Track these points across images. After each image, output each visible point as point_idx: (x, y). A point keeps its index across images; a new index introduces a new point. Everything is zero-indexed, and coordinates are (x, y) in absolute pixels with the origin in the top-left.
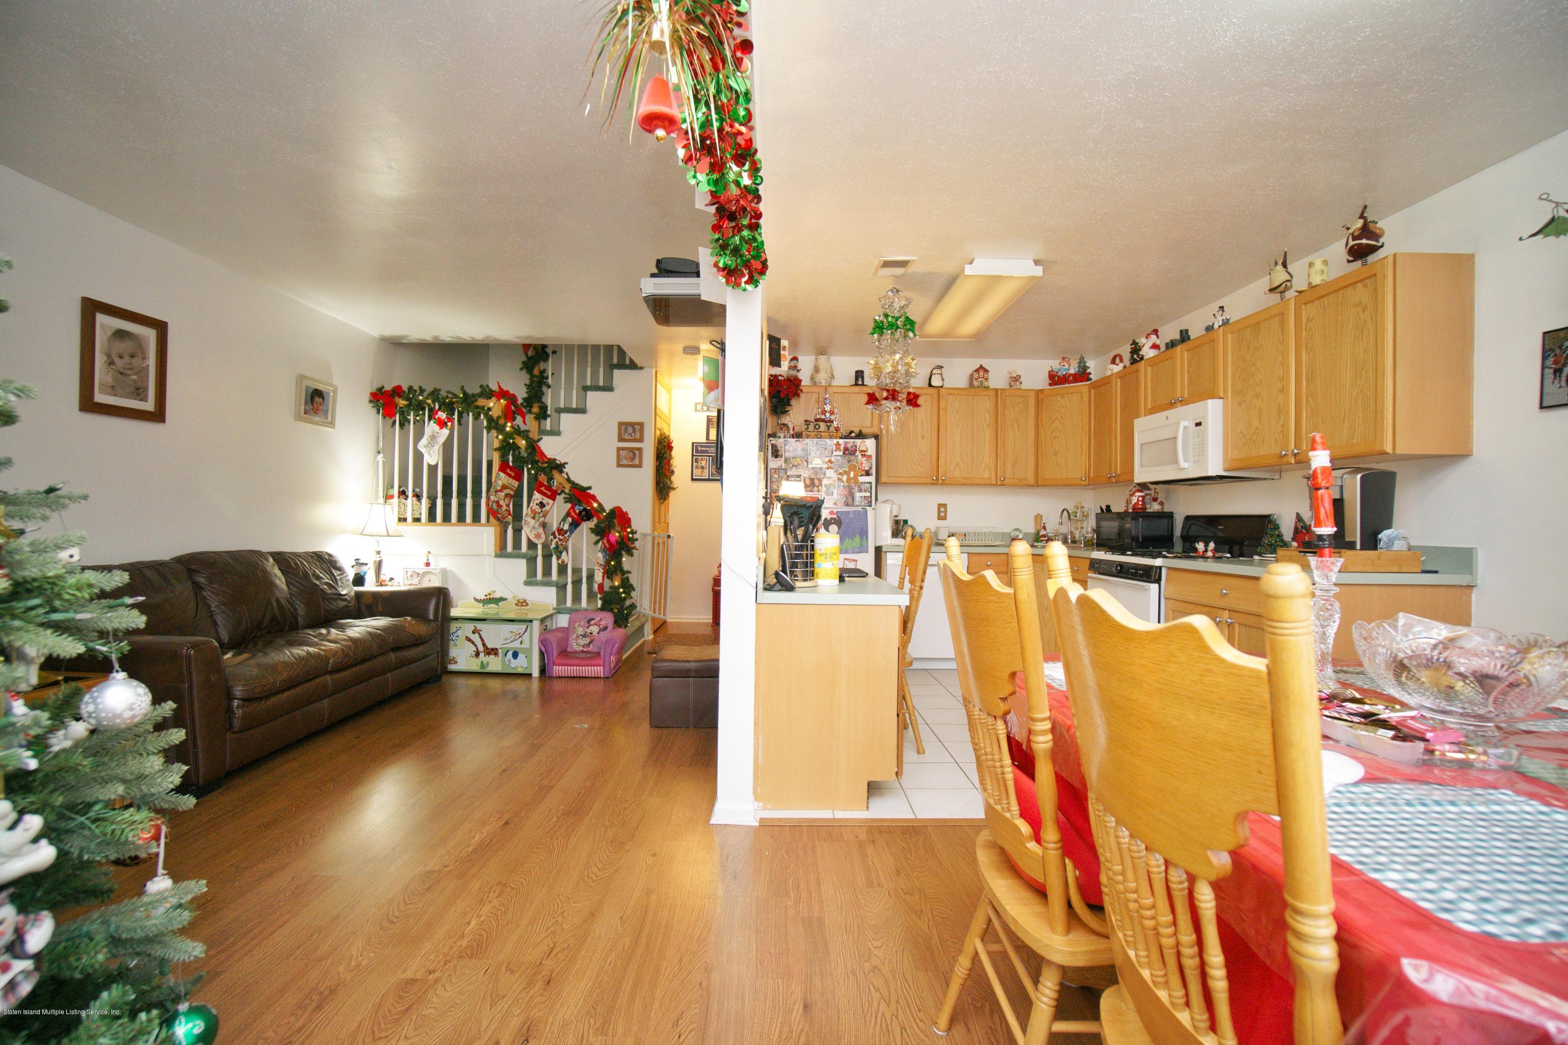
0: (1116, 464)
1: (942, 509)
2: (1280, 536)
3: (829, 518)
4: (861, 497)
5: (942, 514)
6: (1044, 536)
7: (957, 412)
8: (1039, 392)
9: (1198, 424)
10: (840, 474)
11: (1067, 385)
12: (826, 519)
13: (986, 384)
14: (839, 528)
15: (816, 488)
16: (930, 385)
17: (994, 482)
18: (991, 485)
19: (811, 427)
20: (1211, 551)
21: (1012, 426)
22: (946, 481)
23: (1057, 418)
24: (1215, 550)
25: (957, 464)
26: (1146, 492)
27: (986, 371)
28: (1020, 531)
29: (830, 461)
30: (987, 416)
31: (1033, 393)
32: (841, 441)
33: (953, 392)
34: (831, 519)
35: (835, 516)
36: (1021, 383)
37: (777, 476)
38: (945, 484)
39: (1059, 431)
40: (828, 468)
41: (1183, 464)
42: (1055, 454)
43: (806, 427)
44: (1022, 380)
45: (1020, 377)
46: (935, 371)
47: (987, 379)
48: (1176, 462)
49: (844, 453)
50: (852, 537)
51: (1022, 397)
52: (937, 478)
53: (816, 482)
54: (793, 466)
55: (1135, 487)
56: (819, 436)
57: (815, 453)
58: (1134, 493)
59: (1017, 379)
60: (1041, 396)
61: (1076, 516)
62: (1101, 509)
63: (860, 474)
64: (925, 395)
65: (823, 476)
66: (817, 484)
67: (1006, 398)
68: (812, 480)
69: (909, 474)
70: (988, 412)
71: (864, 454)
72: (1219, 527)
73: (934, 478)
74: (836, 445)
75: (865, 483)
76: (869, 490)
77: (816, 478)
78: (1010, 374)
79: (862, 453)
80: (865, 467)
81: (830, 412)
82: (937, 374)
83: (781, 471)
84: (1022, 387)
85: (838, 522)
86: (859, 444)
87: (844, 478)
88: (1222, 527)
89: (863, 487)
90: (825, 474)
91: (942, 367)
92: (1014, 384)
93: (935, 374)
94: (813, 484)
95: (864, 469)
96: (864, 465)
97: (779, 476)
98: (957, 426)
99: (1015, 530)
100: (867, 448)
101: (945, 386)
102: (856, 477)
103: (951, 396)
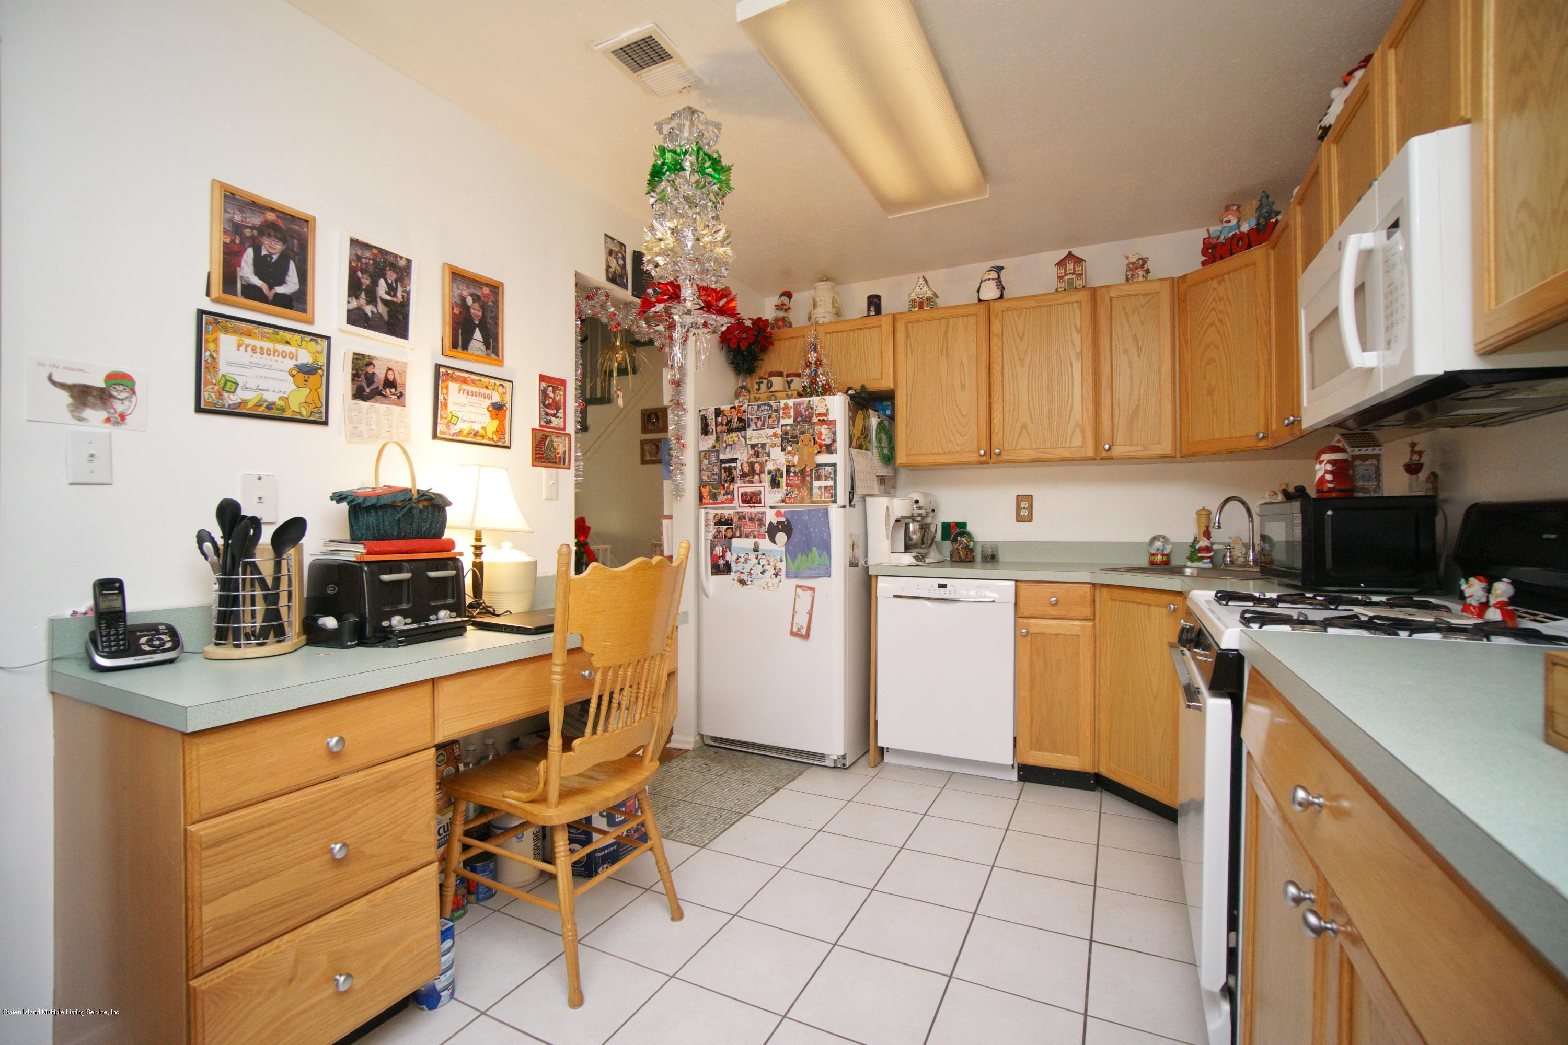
0: (1298, 394)
1: (1024, 504)
3: (775, 522)
4: (820, 488)
5: (1024, 513)
6: (1208, 549)
7: (1021, 338)
8: (1179, 282)
10: (789, 453)
11: (1233, 257)
12: (771, 523)
13: (1078, 283)
14: (789, 537)
15: (757, 477)
16: (980, 301)
17: (1090, 453)
18: (1086, 459)
19: (764, 386)
21: (1126, 351)
22: (1004, 457)
23: (1212, 324)
25: (1024, 427)
27: (1078, 261)
28: (1165, 540)
29: (775, 435)
30: (1077, 339)
31: (1166, 285)
32: (793, 402)
33: (1015, 304)
34: (779, 523)
35: (783, 519)
36: (1148, 271)
37: (707, 462)
38: (1002, 462)
39: (1217, 347)
40: (771, 446)
41: (1359, 358)
42: (1210, 392)
44: (1149, 265)
45: (1145, 261)
46: (986, 277)
47: (1081, 274)
49: (795, 421)
50: (806, 549)
52: (989, 452)
53: (757, 467)
54: (728, 445)
56: (773, 398)
57: (756, 424)
59: (1138, 266)
60: (1184, 287)
62: (1286, 494)
63: (816, 452)
64: (965, 318)
65: (767, 458)
66: (758, 471)
67: (1115, 301)
68: (751, 465)
69: (942, 449)
70: (1079, 331)
71: (823, 420)
72: (1545, 536)
73: (982, 452)
74: (784, 409)
75: (826, 465)
76: (832, 476)
77: (757, 462)
78: (1127, 258)
79: (821, 418)
80: (824, 440)
81: (816, 363)
82: (989, 279)
83: (711, 454)
84: (1150, 276)
85: (786, 527)
86: (816, 404)
87: (796, 460)
88: (1553, 536)
89: (823, 472)
90: (769, 455)
91: (1003, 268)
92: (1133, 275)
93: (985, 280)
94: (753, 472)
95: (823, 442)
96: (823, 437)
97: (709, 463)
98: (1022, 361)
99: (1155, 538)
100: (828, 410)
101: (1005, 296)
102: (812, 456)
103: (1010, 313)
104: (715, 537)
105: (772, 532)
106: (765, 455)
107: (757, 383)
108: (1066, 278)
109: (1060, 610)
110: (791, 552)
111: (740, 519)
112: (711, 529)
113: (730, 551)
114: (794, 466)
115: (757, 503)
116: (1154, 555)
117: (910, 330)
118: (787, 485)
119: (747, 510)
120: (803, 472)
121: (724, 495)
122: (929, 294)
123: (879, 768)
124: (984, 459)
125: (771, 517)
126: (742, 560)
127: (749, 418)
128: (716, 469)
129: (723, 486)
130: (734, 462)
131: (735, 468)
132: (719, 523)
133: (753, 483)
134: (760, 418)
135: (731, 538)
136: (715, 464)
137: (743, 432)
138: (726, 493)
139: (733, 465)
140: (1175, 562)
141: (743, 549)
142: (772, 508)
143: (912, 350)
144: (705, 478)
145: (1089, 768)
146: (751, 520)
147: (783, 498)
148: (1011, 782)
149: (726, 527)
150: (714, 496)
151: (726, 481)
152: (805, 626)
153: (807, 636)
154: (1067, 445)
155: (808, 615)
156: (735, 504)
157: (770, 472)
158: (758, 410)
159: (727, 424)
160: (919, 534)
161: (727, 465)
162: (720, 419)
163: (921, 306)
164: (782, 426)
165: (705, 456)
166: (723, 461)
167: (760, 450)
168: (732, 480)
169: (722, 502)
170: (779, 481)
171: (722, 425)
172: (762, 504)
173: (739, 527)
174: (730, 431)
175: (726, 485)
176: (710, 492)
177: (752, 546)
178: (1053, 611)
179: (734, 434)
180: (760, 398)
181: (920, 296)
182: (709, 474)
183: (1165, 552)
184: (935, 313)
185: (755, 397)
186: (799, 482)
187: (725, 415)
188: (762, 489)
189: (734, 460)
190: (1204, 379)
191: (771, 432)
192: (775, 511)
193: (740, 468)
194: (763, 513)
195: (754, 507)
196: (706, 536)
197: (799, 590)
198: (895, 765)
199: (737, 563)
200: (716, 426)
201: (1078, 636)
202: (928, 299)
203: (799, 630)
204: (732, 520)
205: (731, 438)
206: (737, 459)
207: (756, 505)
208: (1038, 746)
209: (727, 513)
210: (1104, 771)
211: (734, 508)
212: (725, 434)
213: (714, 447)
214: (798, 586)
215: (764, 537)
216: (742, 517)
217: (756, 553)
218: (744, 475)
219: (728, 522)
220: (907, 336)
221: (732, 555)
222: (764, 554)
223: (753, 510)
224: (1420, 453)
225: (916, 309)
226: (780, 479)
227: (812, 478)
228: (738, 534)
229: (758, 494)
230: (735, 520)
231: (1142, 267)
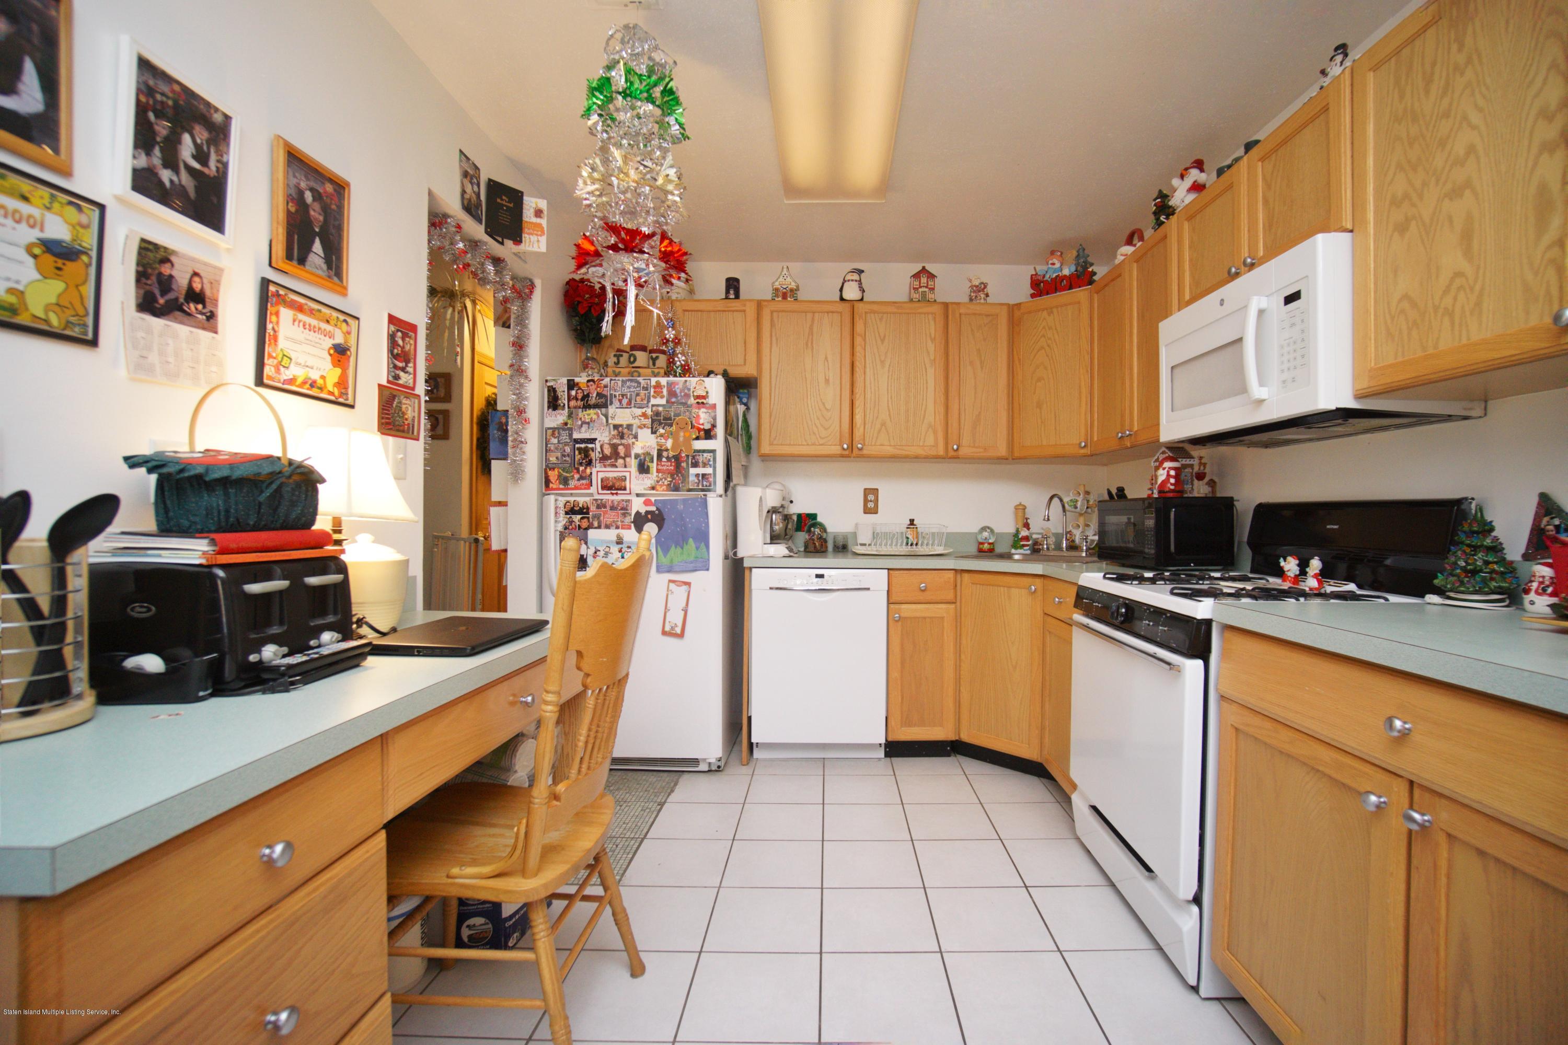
0: (1131, 413)
1: (871, 497)
2: (1496, 548)
3: (643, 511)
4: (697, 475)
5: (870, 505)
6: (1027, 538)
7: (883, 341)
8: (1013, 309)
9: (1291, 299)
10: (661, 435)
11: (1058, 294)
12: (638, 513)
13: (931, 296)
14: (660, 528)
15: (620, 461)
16: (842, 299)
17: (941, 452)
18: (937, 458)
19: (624, 360)
20: (1315, 576)
21: (972, 363)
22: (865, 452)
23: (1042, 348)
24: (1326, 574)
25: (883, 424)
26: (1184, 461)
27: (931, 276)
28: (992, 531)
29: (644, 415)
30: (931, 347)
31: (1005, 309)
32: (664, 381)
33: (875, 307)
34: (647, 512)
35: (653, 508)
36: (987, 295)
37: (555, 441)
38: (863, 456)
39: (1046, 368)
40: (640, 427)
41: (1257, 391)
42: (1040, 406)
43: (615, 359)
44: (989, 290)
45: (985, 286)
46: (849, 277)
47: (933, 289)
48: (1242, 389)
49: (668, 402)
50: (681, 541)
51: (987, 316)
52: (851, 446)
53: (621, 450)
54: (584, 423)
55: (1163, 453)
56: (636, 374)
57: (620, 401)
58: (1162, 463)
59: (980, 289)
60: (1017, 314)
61: (1076, 508)
62: (1110, 493)
63: (694, 437)
64: (830, 314)
65: (634, 440)
66: (622, 454)
67: (963, 317)
68: (614, 447)
69: (806, 441)
70: (933, 340)
71: (703, 403)
72: (1328, 527)
73: (845, 446)
74: (655, 387)
75: (704, 451)
76: (711, 463)
77: (621, 444)
78: (970, 281)
79: (700, 401)
80: (703, 424)
81: (673, 341)
82: (852, 280)
83: (561, 432)
84: (989, 300)
85: (658, 518)
86: (693, 385)
87: (669, 444)
88: (1336, 527)
89: (701, 459)
90: (636, 437)
91: (863, 271)
92: (976, 297)
93: (849, 281)
94: (615, 454)
95: (702, 427)
96: (701, 422)
97: (559, 441)
98: (882, 362)
99: (984, 529)
100: (707, 392)
101: (865, 300)
102: (688, 441)
103: (872, 315)
104: (566, 528)
105: (639, 522)
106: (631, 437)
107: (615, 356)
108: (920, 290)
109: (928, 596)
110: (663, 544)
111: (598, 507)
112: (561, 519)
113: (586, 543)
114: (667, 450)
115: (620, 489)
116: (982, 543)
117: (775, 319)
118: (658, 471)
119: (607, 497)
120: (677, 459)
121: (579, 480)
122: (793, 286)
123: (752, 764)
124: (847, 453)
125: (638, 506)
126: (601, 553)
127: (611, 395)
128: (568, 449)
129: (578, 470)
130: (592, 443)
131: (592, 449)
132: (572, 511)
133: (617, 467)
134: (626, 395)
135: (587, 529)
136: (566, 444)
137: (604, 410)
138: (581, 478)
139: (590, 446)
140: (999, 549)
141: (603, 541)
142: (638, 495)
143: (777, 339)
144: (553, 459)
145: (952, 737)
146: (613, 508)
147: (653, 485)
148: (880, 759)
149: (579, 517)
150: (565, 481)
151: (581, 464)
152: (680, 624)
153: (681, 635)
154: (921, 444)
155: (683, 612)
156: (593, 490)
157: (637, 456)
158: (622, 386)
159: (582, 399)
160: (781, 525)
161: (583, 446)
162: (573, 393)
163: (784, 296)
164: (653, 406)
165: (553, 434)
166: (577, 441)
167: (625, 431)
168: (590, 463)
169: (576, 488)
170: (648, 467)
171: (577, 399)
172: (628, 491)
173: (597, 517)
174: (587, 407)
175: (581, 468)
176: (559, 476)
177: (615, 539)
178: (921, 597)
179: (592, 411)
180: (620, 372)
181: (785, 287)
182: (559, 455)
183: (991, 541)
184: (795, 306)
185: (614, 371)
186: (672, 468)
187: (580, 388)
188: (627, 474)
189: (593, 441)
190: (1034, 393)
191: (639, 412)
192: (643, 499)
193: (599, 449)
194: (628, 501)
195: (617, 494)
196: (555, 527)
197: (672, 586)
198: (765, 760)
199: (594, 557)
200: (569, 400)
201: (943, 618)
202: (792, 290)
203: (672, 628)
204: (588, 508)
205: (589, 415)
206: (596, 439)
207: (619, 492)
208: (907, 722)
209: (582, 500)
210: (965, 737)
211: (591, 495)
212: (580, 410)
213: (566, 424)
214: (671, 581)
215: (630, 528)
216: (601, 505)
217: (620, 546)
218: (604, 458)
219: (583, 511)
220: (772, 324)
221: (588, 548)
222: (629, 547)
223: (615, 497)
224: (1205, 465)
225: (780, 299)
226: (649, 464)
227: (688, 464)
228: (596, 524)
229: (623, 479)
230: (593, 508)
231: (983, 290)
